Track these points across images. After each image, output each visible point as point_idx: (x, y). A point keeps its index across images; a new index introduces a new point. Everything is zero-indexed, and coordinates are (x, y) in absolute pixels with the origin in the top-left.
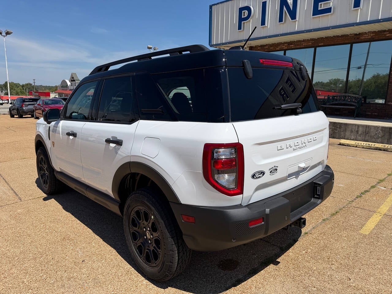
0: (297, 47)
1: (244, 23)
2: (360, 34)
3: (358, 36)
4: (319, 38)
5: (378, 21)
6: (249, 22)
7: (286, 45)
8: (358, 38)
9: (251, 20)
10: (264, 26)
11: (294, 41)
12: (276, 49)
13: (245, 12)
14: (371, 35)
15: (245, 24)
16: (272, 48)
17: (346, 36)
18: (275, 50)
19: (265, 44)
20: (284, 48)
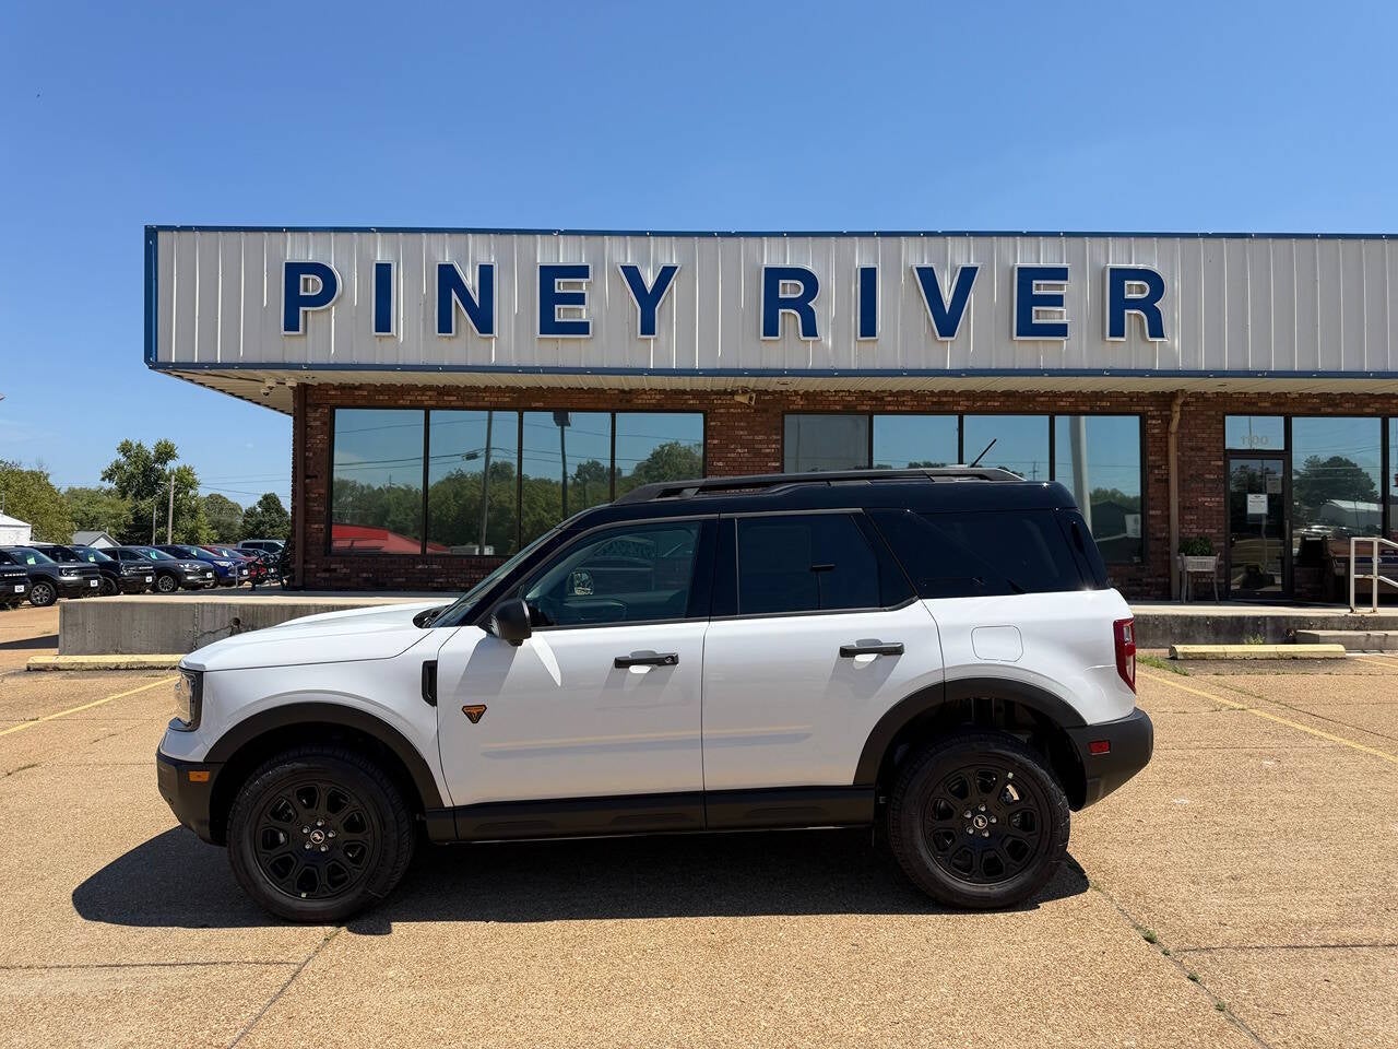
0: (468, 404)
1: (306, 312)
2: (631, 391)
3: (628, 397)
4: (531, 388)
5: (692, 373)
6: (325, 314)
7: (430, 393)
8: (628, 401)
9: (333, 308)
10: (387, 334)
11: (458, 387)
12: (396, 401)
13: (306, 280)
14: (658, 397)
15: (310, 315)
16: (381, 397)
17: (601, 391)
18: (392, 403)
19: (357, 384)
20: (426, 403)
